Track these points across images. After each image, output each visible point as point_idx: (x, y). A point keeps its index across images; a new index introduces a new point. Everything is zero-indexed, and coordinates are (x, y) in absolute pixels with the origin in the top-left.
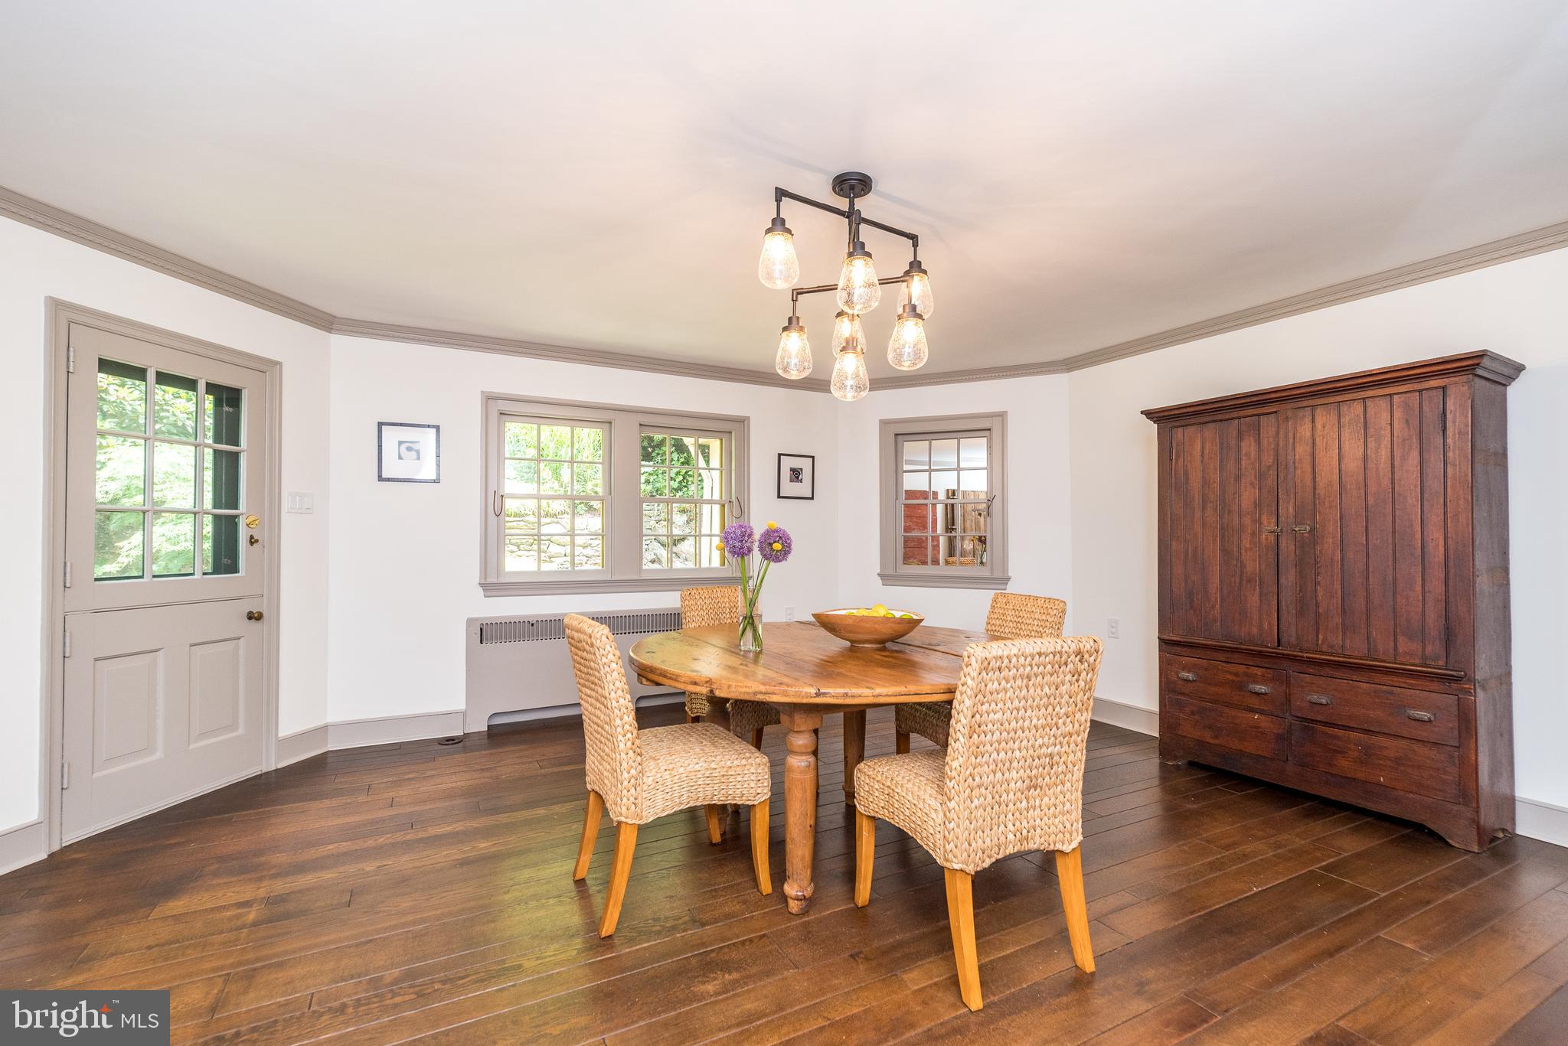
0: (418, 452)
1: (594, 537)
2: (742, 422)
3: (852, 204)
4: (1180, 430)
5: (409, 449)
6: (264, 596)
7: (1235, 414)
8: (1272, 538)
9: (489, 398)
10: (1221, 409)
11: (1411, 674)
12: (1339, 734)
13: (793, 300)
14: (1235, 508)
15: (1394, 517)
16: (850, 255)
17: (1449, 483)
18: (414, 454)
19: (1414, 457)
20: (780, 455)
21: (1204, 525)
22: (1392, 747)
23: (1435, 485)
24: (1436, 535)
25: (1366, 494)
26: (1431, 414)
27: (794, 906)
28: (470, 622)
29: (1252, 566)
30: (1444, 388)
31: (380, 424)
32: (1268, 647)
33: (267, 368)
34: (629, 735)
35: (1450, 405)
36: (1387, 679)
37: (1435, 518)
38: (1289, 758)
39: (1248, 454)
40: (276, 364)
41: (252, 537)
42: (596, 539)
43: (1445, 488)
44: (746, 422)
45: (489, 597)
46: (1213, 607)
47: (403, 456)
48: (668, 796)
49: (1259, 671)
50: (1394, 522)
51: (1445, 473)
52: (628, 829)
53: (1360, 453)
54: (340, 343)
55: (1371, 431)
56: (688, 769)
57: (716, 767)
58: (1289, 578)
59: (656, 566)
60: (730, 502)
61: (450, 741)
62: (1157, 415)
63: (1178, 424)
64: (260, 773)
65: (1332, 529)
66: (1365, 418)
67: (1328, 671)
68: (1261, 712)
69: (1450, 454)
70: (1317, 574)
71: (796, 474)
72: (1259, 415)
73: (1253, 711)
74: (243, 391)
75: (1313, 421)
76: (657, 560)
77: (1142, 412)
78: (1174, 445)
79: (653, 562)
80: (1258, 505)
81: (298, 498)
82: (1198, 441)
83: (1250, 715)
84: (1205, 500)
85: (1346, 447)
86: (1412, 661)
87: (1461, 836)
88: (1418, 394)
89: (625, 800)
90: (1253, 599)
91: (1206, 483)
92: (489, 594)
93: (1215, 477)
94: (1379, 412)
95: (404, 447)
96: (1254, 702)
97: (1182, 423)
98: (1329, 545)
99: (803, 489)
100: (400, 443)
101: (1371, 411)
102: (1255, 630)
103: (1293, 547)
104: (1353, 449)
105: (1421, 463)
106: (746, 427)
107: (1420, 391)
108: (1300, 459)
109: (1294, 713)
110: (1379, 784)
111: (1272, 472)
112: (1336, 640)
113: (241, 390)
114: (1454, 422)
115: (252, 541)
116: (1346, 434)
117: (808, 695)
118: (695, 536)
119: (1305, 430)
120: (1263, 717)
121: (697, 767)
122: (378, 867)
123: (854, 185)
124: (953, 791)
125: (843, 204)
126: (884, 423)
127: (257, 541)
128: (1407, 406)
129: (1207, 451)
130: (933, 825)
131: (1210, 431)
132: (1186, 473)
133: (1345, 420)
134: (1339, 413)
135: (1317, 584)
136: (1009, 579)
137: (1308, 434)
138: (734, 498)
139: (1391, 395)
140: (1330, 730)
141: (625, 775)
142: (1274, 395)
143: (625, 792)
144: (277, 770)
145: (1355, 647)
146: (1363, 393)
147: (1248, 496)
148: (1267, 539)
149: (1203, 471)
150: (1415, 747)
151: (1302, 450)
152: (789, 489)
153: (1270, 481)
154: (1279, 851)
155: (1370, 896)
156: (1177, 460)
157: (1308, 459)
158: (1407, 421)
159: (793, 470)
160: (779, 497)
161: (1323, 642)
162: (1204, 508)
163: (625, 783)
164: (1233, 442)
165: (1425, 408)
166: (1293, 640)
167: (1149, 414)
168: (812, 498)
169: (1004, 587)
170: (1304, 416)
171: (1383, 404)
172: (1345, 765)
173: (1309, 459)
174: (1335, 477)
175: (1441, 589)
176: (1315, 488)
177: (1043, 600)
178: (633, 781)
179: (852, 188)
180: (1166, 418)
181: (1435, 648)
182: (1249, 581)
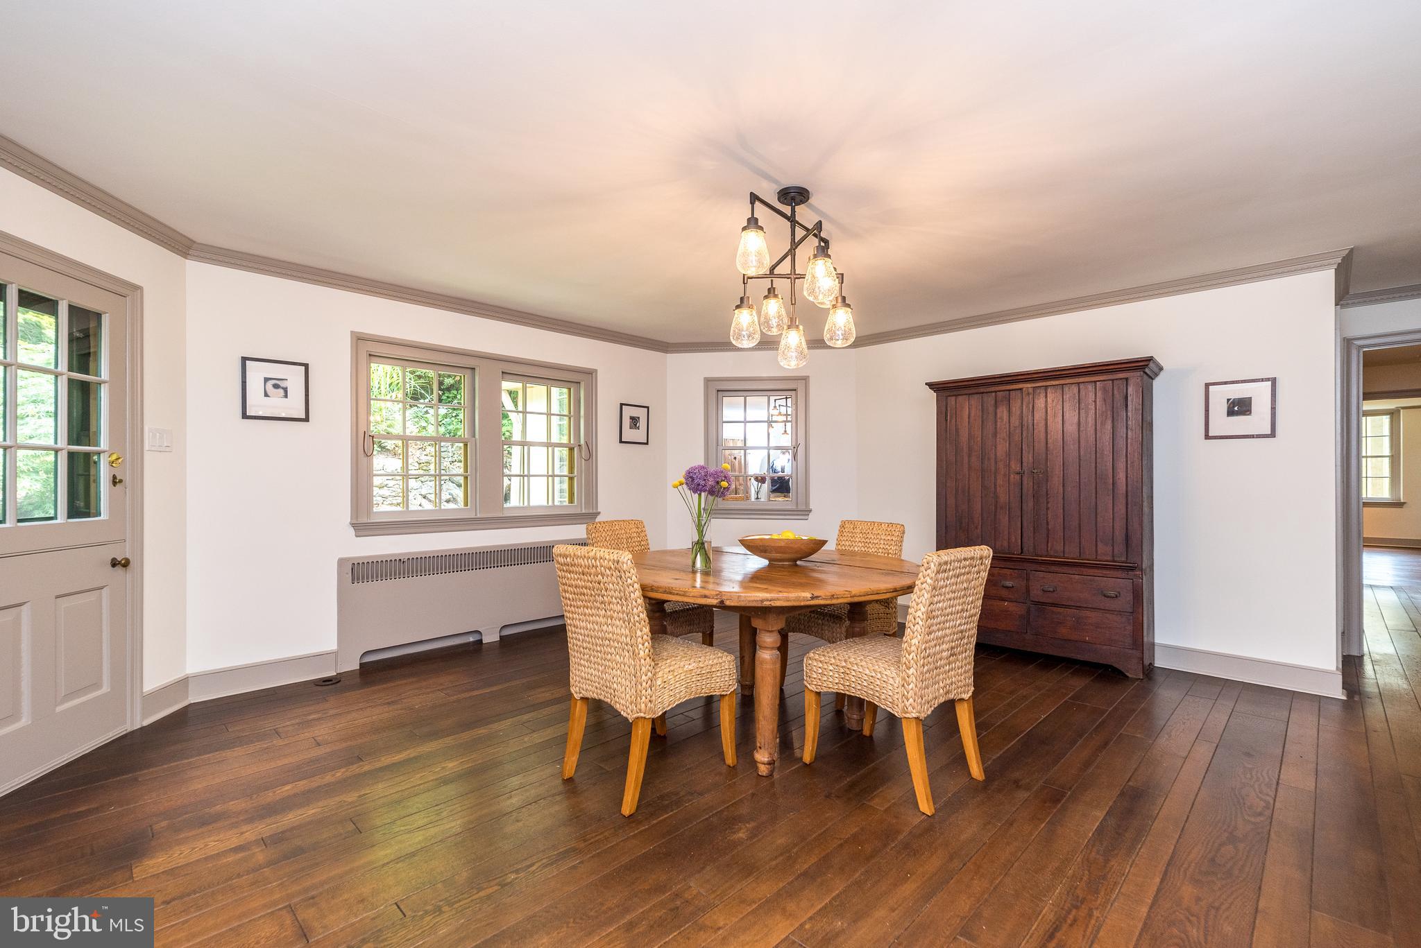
0: (285, 390)
1: (390, 478)
2: (590, 373)
3: (793, 211)
4: (953, 398)
5: (276, 386)
6: (127, 540)
7: (993, 389)
8: (1018, 477)
9: (359, 339)
10: (983, 385)
11: (1105, 567)
12: (1061, 611)
13: (744, 283)
14: (992, 456)
15: (1096, 463)
16: (815, 256)
17: (1129, 441)
18: (281, 392)
19: (1109, 426)
20: (622, 405)
21: (970, 468)
22: (1093, 617)
23: (1121, 443)
24: (1121, 475)
25: (1079, 448)
26: (1119, 397)
27: (763, 770)
28: (341, 562)
29: (1003, 498)
30: (1127, 379)
31: (244, 359)
32: (1014, 554)
33: (128, 292)
34: (646, 644)
35: (1130, 390)
36: (1091, 571)
37: (1121, 465)
38: (1028, 631)
39: (1001, 418)
40: (137, 288)
41: (114, 477)
42: (392, 479)
43: (1127, 444)
44: (594, 374)
45: (359, 536)
46: (976, 528)
47: (269, 394)
48: (672, 693)
49: (1008, 572)
50: (1096, 467)
51: (1127, 434)
52: (645, 723)
53: (1076, 420)
54: (195, 270)
55: (1083, 405)
56: (685, 669)
57: (702, 666)
58: (1029, 505)
59: (451, 506)
60: (579, 445)
61: (327, 681)
62: (937, 386)
63: (952, 394)
64: (125, 733)
65: (1058, 472)
66: (1079, 396)
67: (1053, 568)
68: (1010, 601)
69: (1130, 423)
70: (1048, 503)
71: (634, 421)
72: (1009, 390)
73: (1003, 600)
74: (103, 316)
75: (1046, 397)
76: (452, 499)
77: (926, 384)
78: (949, 409)
79: (448, 501)
80: (1009, 454)
81: (158, 434)
82: (968, 407)
83: (1002, 603)
84: (970, 449)
85: (1067, 416)
86: (1106, 558)
87: (1133, 671)
88: (1111, 382)
89: (644, 698)
90: (1004, 520)
91: (971, 437)
92: (360, 533)
93: (978, 433)
94: (1089, 393)
95: (270, 384)
96: (1004, 593)
97: (955, 393)
98: (1056, 481)
99: (639, 435)
100: (266, 380)
101: (1083, 393)
102: (1005, 544)
103: (1031, 484)
104: (1072, 417)
105: (1113, 427)
106: (594, 378)
107: (1113, 380)
108: (1037, 423)
109: (1032, 599)
110: (1085, 642)
111: (1018, 431)
112: (1059, 547)
113: (101, 314)
114: (1132, 402)
115: (115, 481)
116: (1067, 405)
117: (805, 599)
118: (523, 476)
119: (1040, 403)
120: (1010, 604)
121: (690, 667)
122: (360, 796)
123: (794, 196)
124: (912, 661)
125: (787, 210)
126: (708, 381)
127: (121, 481)
128: (1105, 390)
129: (972, 415)
130: (891, 688)
131: (975, 400)
132: (957, 430)
133: (1066, 397)
134: (1063, 391)
135: (1047, 509)
136: (810, 511)
137: (1043, 406)
138: (582, 442)
139: (1095, 382)
140: (1055, 609)
141: (644, 677)
142: (1020, 377)
143: (644, 692)
144: (142, 729)
145: (1072, 553)
146: (1077, 379)
147: (1002, 448)
148: (1014, 478)
149: (969, 429)
150: (1108, 615)
151: (1039, 415)
152: (629, 434)
153: (1017, 438)
154: (1042, 692)
155: (1103, 712)
156: (950, 421)
157: (1042, 424)
158: (1105, 400)
159: (632, 418)
160: (621, 442)
161: (1051, 550)
162: (969, 456)
163: (644, 684)
164: (991, 409)
165: (1115, 392)
166: (1031, 549)
167: (931, 385)
168: (647, 443)
169: (806, 517)
170: (1040, 393)
171: (1090, 387)
172: (1063, 631)
173: (1043, 422)
174: (1059, 436)
175: (1124, 511)
176: (1047, 444)
177: (886, 525)
178: (649, 682)
179: (793, 199)
180: (944, 389)
181: (1120, 548)
182: (1001, 508)
